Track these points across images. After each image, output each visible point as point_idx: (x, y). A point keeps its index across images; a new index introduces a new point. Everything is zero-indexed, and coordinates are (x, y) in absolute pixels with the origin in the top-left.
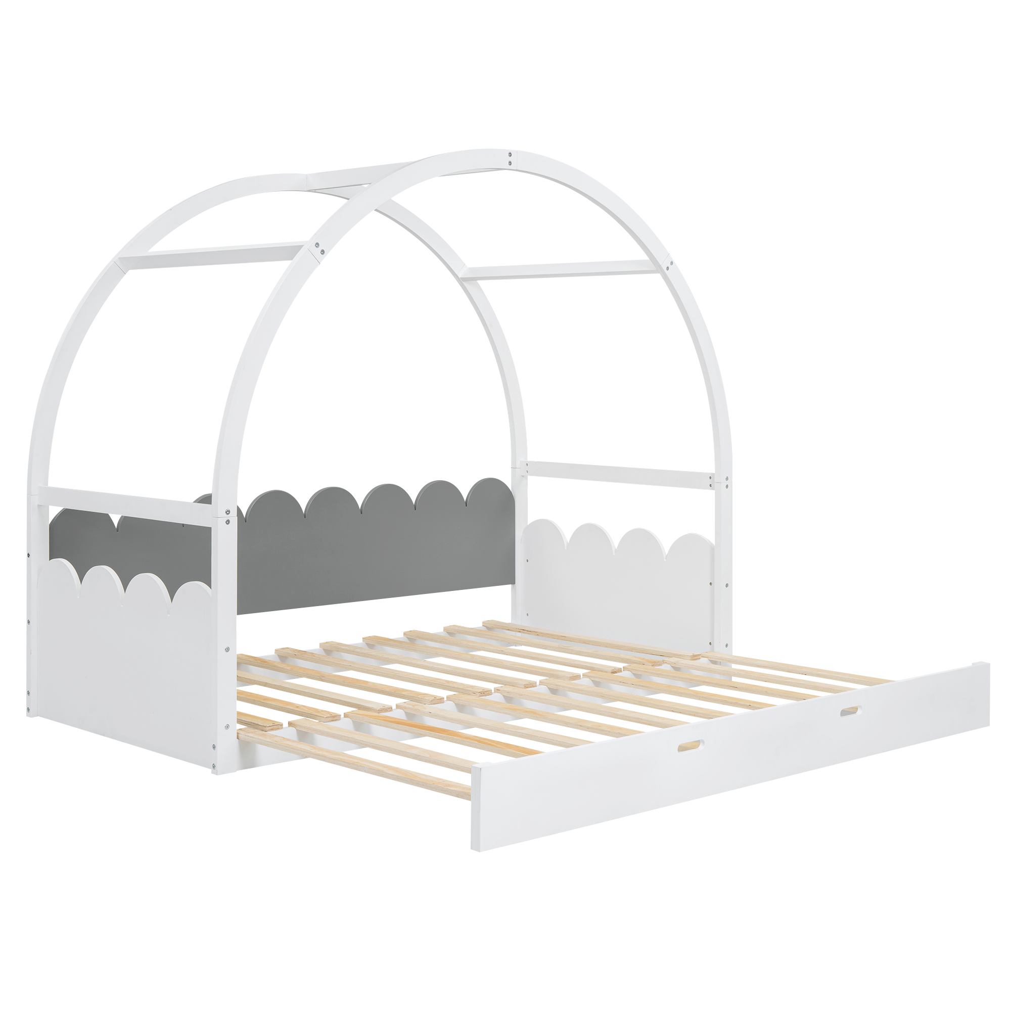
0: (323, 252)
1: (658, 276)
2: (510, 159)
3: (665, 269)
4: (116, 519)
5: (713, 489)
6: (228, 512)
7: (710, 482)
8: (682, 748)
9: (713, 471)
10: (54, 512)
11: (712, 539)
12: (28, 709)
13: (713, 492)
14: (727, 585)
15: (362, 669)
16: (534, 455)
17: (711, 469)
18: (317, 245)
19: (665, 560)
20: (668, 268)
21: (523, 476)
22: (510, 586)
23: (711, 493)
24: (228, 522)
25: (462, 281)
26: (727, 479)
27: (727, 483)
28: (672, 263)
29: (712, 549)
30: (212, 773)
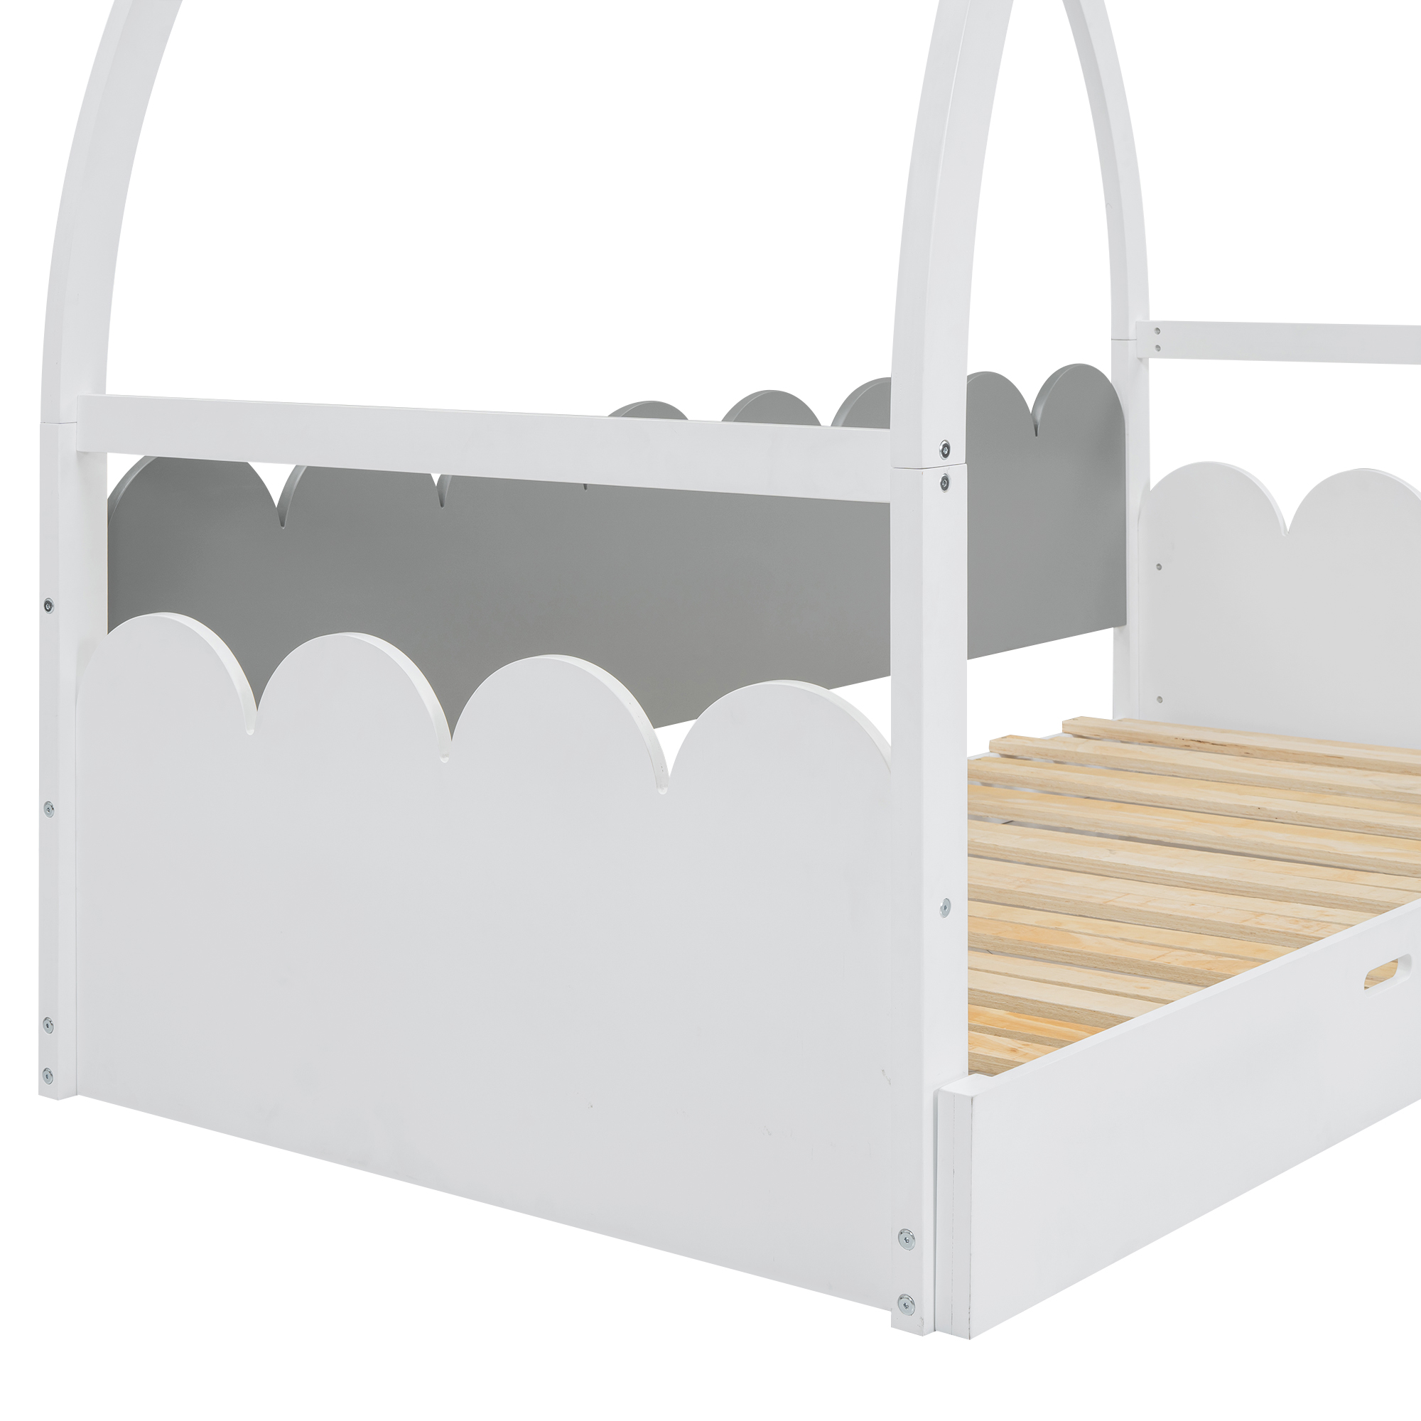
6: (946, 451)
8: (1373, 979)
12: (47, 1074)
21: (1140, 359)
24: (945, 483)
30: (894, 1325)
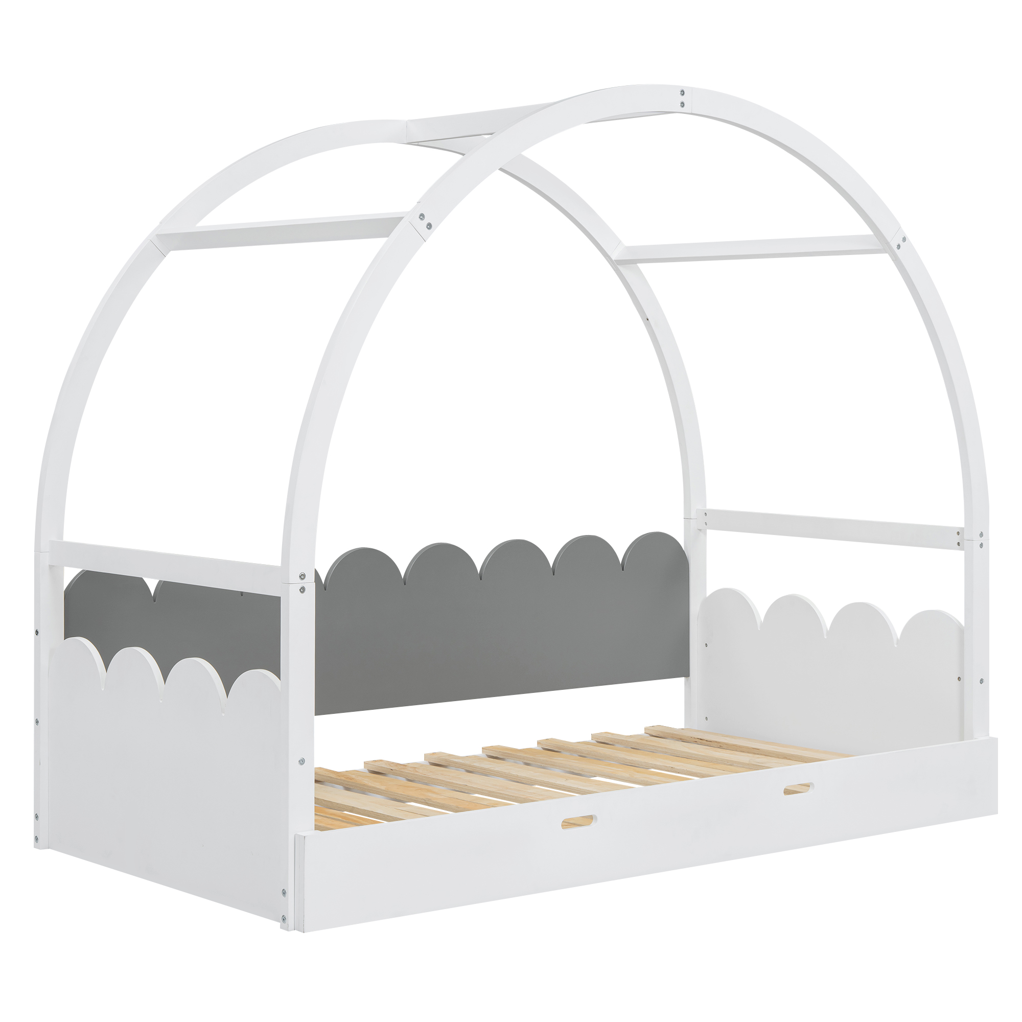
0: (429, 226)
1: (886, 257)
2: (682, 99)
3: (895, 247)
4: (152, 585)
5: (962, 549)
6: (302, 577)
7: (958, 538)
9: (963, 526)
10: (70, 574)
11: (961, 618)
12: (36, 839)
13: (963, 552)
14: (982, 681)
15: (482, 790)
16: (714, 502)
17: (958, 521)
18: (422, 216)
19: (896, 646)
20: (899, 247)
21: (700, 530)
22: (683, 679)
23: (960, 555)
24: (303, 590)
25: (616, 265)
26: (981, 535)
27: (982, 540)
28: (904, 239)
29: (961, 631)
30: (281, 928)
